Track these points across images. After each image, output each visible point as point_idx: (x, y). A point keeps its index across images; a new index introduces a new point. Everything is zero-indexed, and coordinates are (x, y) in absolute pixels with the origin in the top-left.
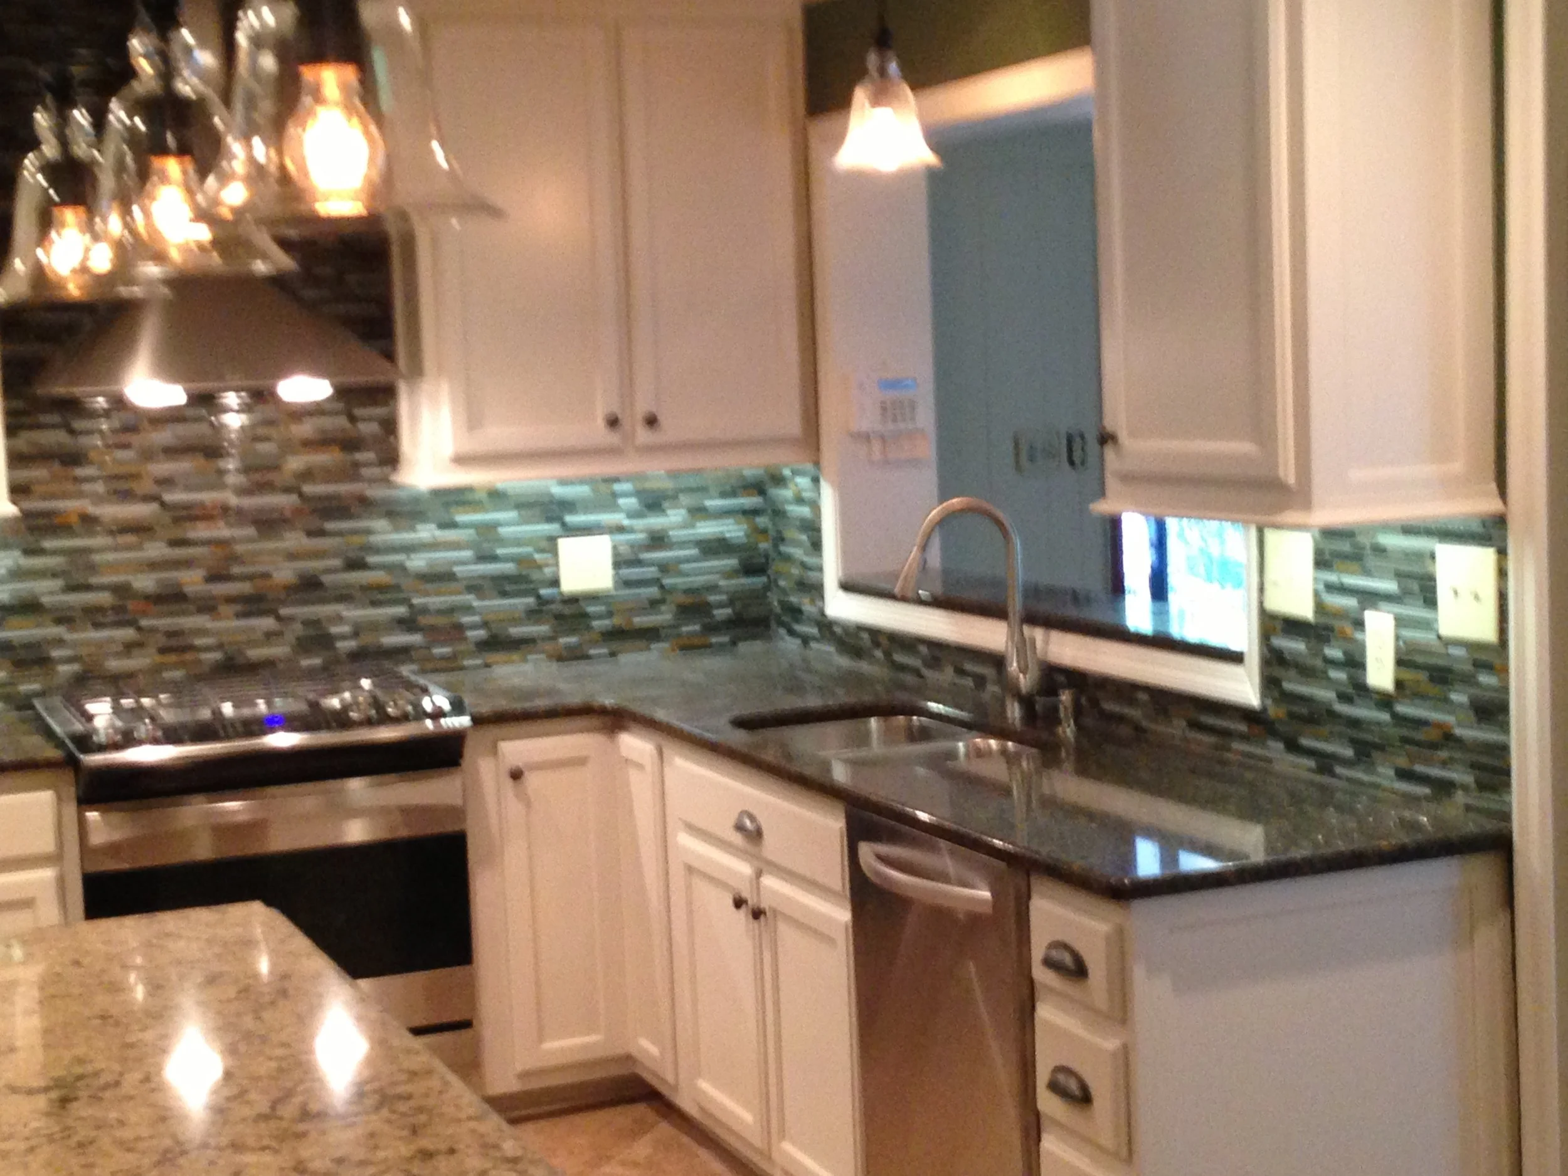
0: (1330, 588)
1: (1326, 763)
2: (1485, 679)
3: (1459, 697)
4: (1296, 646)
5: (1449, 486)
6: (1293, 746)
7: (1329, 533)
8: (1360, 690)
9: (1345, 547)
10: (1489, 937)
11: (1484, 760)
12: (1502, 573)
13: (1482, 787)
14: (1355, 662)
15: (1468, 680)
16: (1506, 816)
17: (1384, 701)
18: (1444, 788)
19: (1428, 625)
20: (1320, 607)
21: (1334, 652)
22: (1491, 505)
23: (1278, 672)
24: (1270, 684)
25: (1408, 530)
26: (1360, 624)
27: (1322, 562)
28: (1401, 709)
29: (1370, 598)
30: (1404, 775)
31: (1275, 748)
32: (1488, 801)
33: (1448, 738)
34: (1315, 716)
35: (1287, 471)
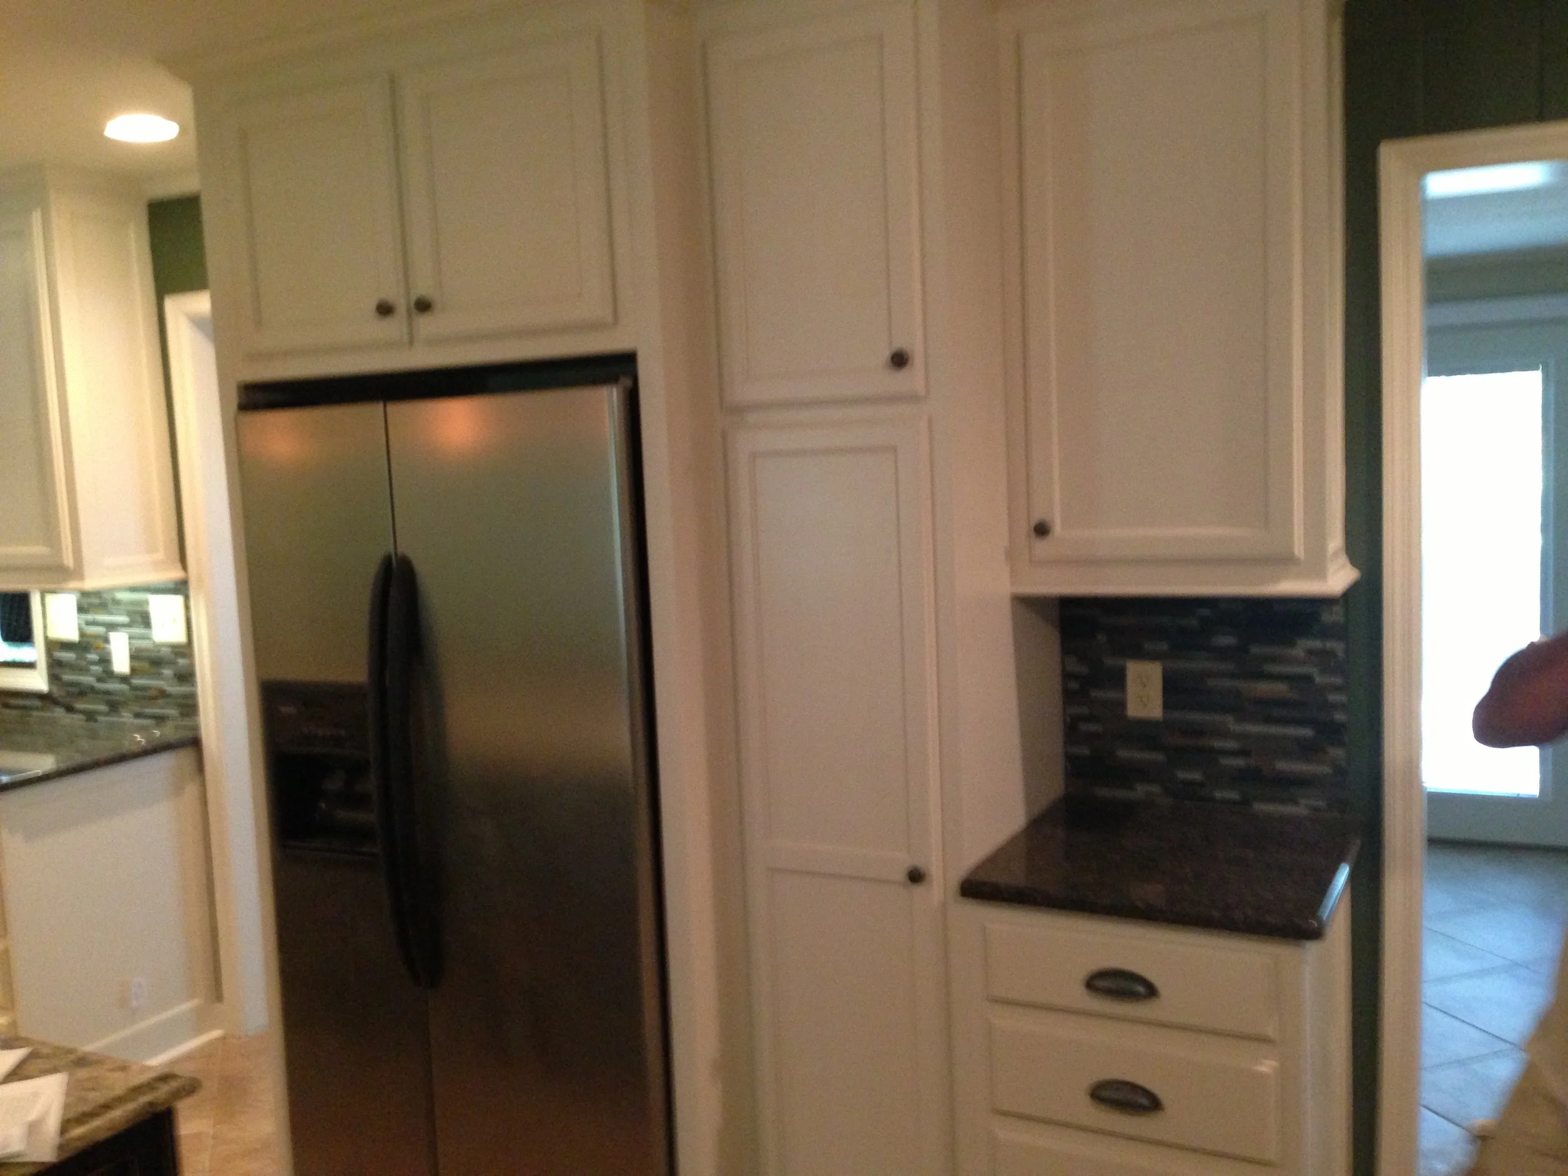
0: (88, 623)
1: (90, 716)
2: (181, 661)
3: (168, 672)
4: (68, 656)
5: (156, 565)
6: (70, 709)
7: (84, 594)
8: (108, 674)
9: (96, 601)
10: (191, 790)
11: (184, 701)
12: (187, 608)
13: (182, 715)
14: (105, 661)
15: (172, 663)
16: (196, 728)
17: (124, 679)
18: (160, 719)
19: (147, 638)
20: (82, 634)
21: (93, 656)
22: (177, 574)
23: (57, 671)
24: (53, 678)
25: (133, 589)
26: (106, 640)
27: (81, 609)
28: (136, 681)
29: (112, 627)
30: (137, 715)
31: (59, 712)
32: (187, 722)
33: (163, 694)
34: (83, 692)
35: (69, 560)
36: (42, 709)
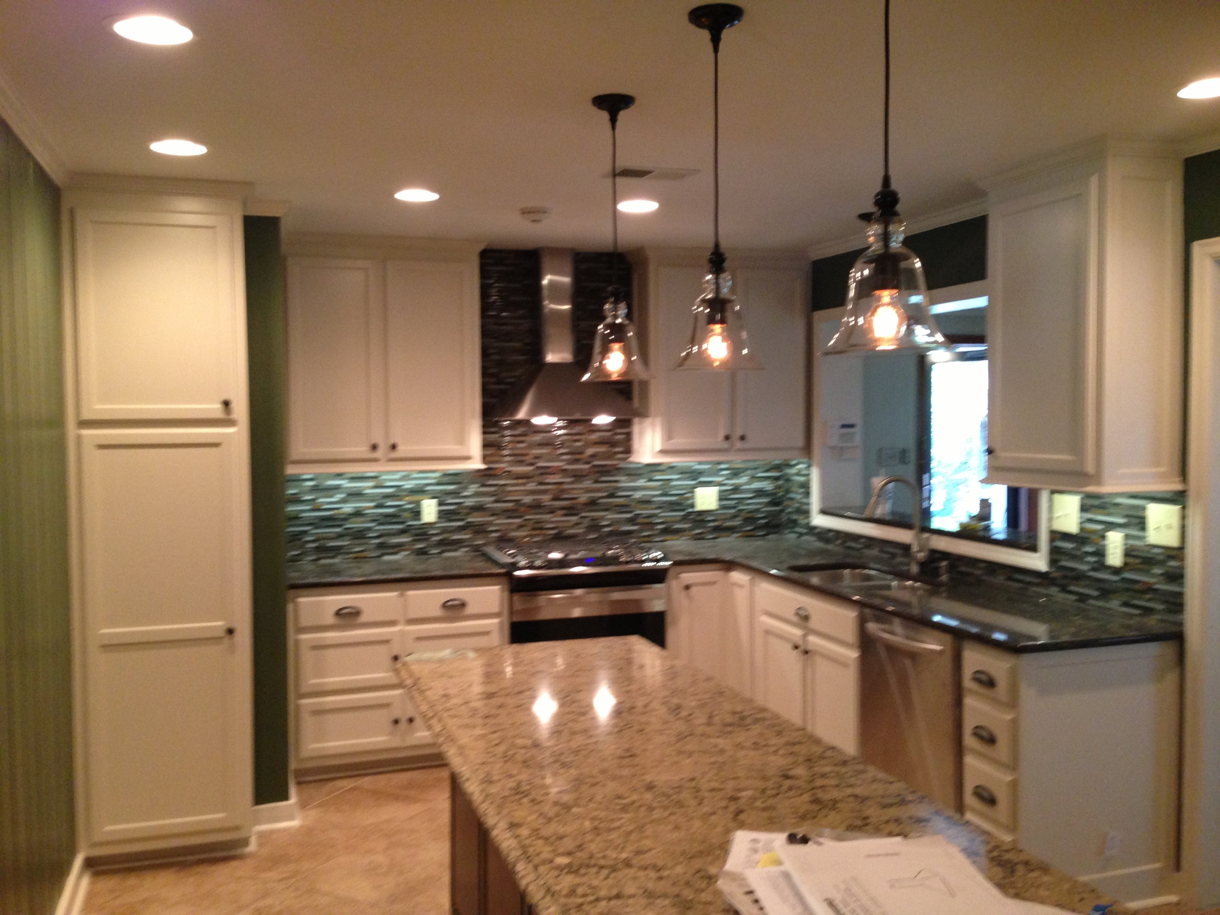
0: (1090, 521)
1: (1083, 598)
2: (1173, 563)
3: (1157, 571)
4: (1068, 545)
5: (1162, 477)
6: (1064, 589)
7: (1088, 496)
8: (1102, 566)
9: (1096, 502)
10: (1172, 678)
11: (1171, 599)
12: (1183, 517)
13: (1170, 611)
14: (1101, 553)
15: (1161, 563)
16: (1181, 624)
17: (1116, 571)
18: (1148, 611)
19: (1142, 538)
20: (1082, 529)
21: (1089, 549)
22: (1178, 487)
23: (1057, 557)
24: (1053, 562)
25: (1134, 496)
26: (1103, 537)
27: (1084, 509)
28: (1127, 575)
29: (1111, 526)
30: (1126, 604)
31: (1054, 590)
32: (1170, 617)
33: (1149, 589)
34: (1079, 577)
35: (1090, 468)
36: (1038, 585)
